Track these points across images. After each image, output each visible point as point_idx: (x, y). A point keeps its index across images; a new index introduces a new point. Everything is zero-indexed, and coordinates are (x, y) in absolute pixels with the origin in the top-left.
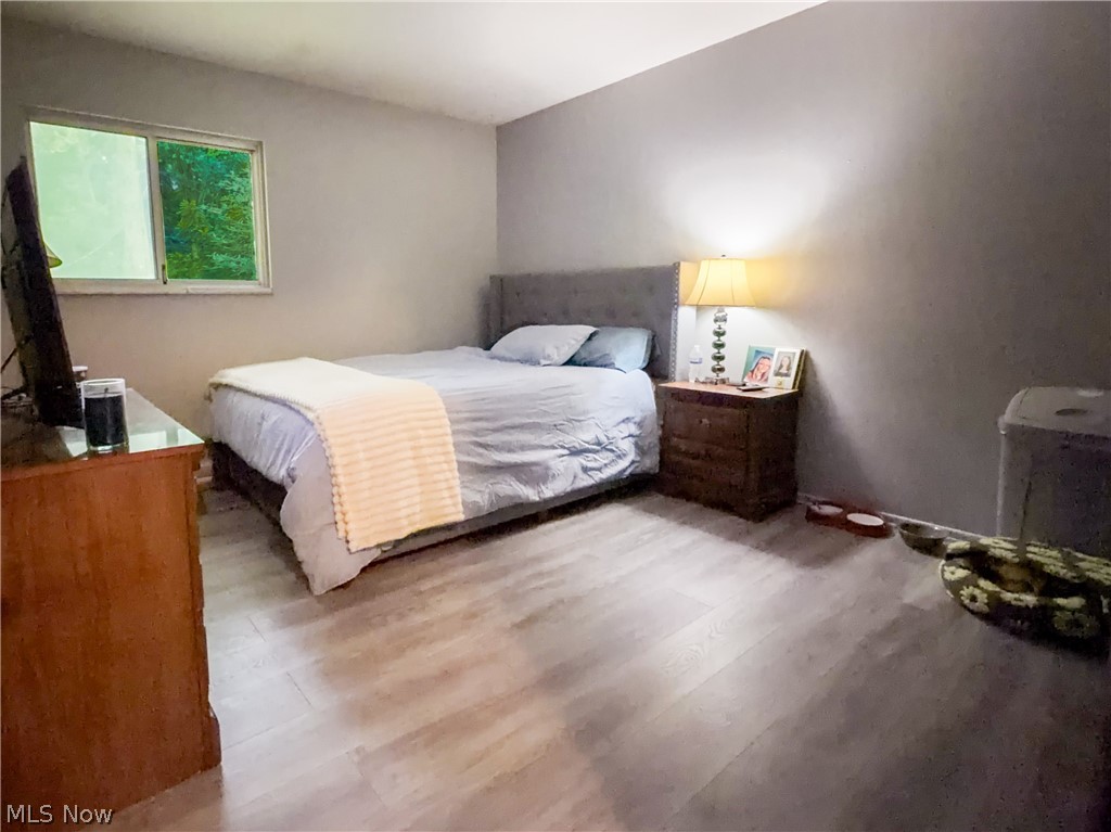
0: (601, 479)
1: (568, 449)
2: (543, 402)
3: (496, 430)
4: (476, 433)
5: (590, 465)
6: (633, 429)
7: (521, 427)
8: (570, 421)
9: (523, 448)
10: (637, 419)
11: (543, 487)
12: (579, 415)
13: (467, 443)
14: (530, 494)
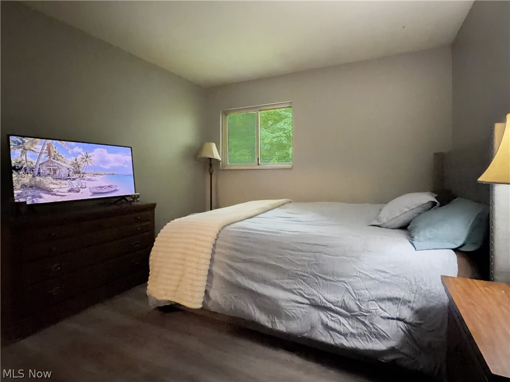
0: (342, 344)
1: (308, 299)
2: (289, 252)
3: (245, 261)
4: (232, 258)
5: (331, 324)
6: (407, 314)
7: (266, 265)
8: (315, 276)
9: (265, 281)
10: (416, 306)
11: (277, 320)
12: (327, 274)
13: (224, 262)
14: (263, 319)
